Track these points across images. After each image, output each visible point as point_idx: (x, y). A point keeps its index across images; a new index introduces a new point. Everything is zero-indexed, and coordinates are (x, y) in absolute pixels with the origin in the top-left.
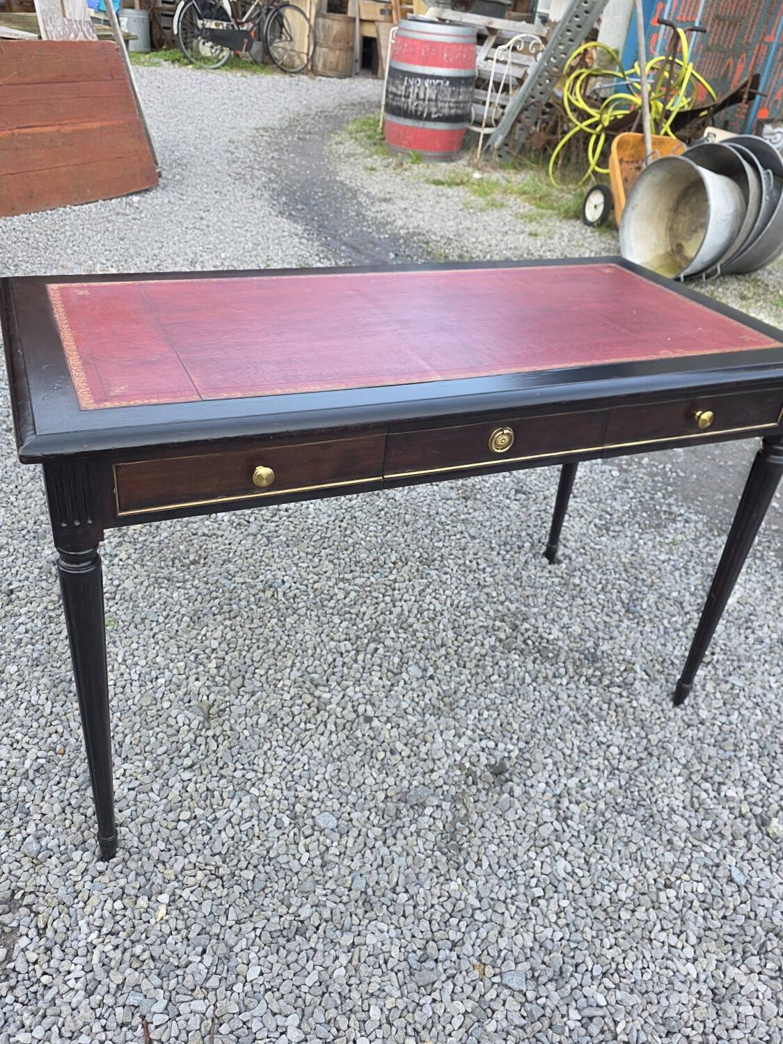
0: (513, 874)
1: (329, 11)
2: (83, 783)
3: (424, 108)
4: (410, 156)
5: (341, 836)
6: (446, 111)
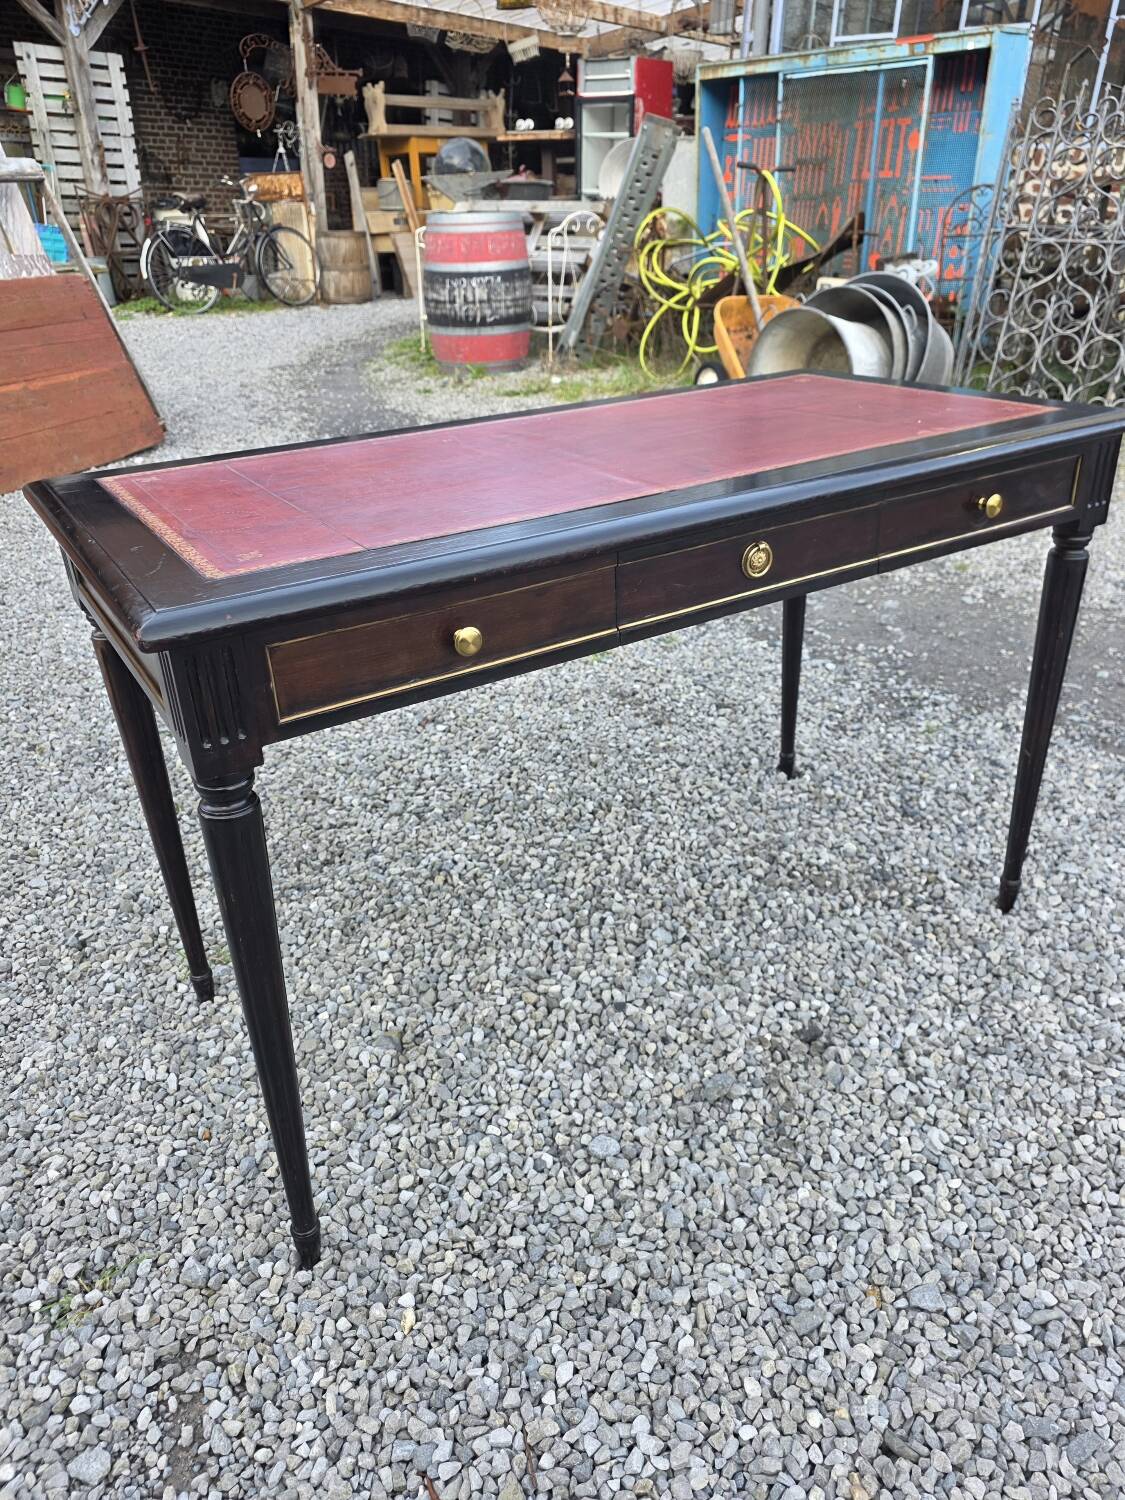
0: (877, 1161)
1: (331, 229)
2: (249, 1170)
3: (477, 312)
4: (469, 371)
5: (630, 1162)
6: (503, 312)
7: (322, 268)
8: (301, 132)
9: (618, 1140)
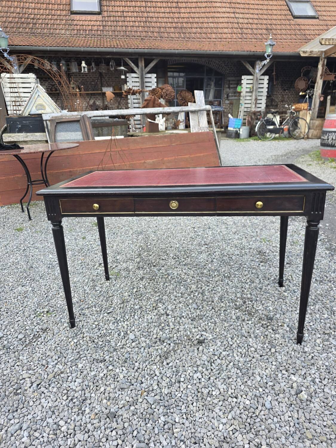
1: (318, 117)
3: (335, 142)
5: (133, 342)
7: (309, 129)
8: (315, 91)
9: (135, 338)
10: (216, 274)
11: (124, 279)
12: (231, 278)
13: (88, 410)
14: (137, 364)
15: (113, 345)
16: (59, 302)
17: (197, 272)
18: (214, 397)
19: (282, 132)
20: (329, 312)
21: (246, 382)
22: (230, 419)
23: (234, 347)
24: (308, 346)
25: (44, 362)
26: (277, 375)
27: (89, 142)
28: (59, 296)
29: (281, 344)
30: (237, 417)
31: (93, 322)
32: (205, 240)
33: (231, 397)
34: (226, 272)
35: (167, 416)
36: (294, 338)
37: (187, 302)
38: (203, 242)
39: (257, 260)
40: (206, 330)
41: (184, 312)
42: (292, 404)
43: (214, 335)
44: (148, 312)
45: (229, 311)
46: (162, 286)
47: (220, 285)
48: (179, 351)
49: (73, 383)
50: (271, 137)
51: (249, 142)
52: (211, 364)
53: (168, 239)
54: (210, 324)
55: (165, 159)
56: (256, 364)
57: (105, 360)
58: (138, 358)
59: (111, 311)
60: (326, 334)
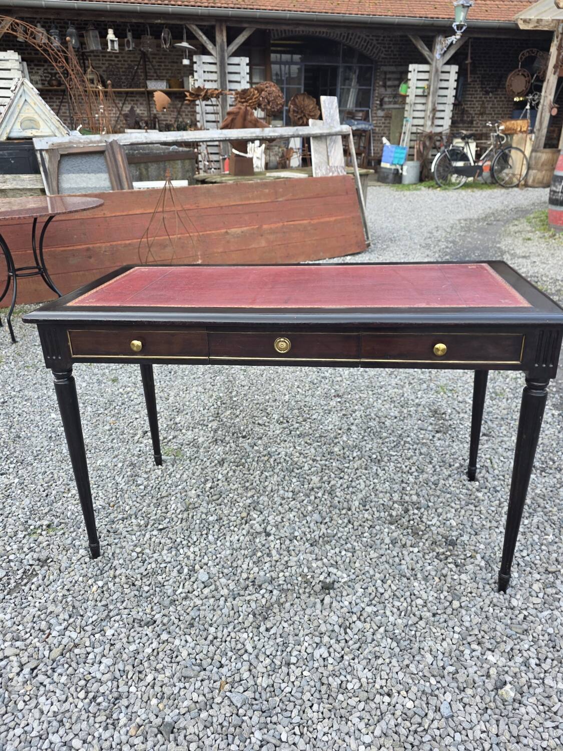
1: (545, 147)
7: (529, 168)
8: (542, 98)
9: (209, 578)
10: (355, 454)
11: (188, 461)
12: (383, 463)
13: (123, 720)
14: (212, 630)
15: (170, 592)
16: (69, 508)
17: (321, 450)
18: (350, 695)
19: (480, 174)
20: (556, 530)
21: (408, 666)
22: (378, 735)
23: (387, 597)
24: (518, 596)
25: (43, 625)
26: (462, 652)
27: (124, 193)
28: (70, 495)
29: (471, 593)
30: (390, 732)
31: (131, 548)
32: (337, 387)
33: (381, 694)
34: (373, 451)
35: (265, 730)
36: (493, 581)
37: (302, 509)
38: (333, 391)
39: (430, 428)
40: (336, 565)
41: (297, 528)
42: (487, 708)
43: (351, 573)
44: (232, 528)
45: (378, 528)
46: (257, 477)
47: (363, 477)
48: (287, 605)
49: (96, 665)
50: (459, 184)
51: (418, 192)
52: (345, 629)
53: (270, 385)
54: (343, 553)
55: (265, 227)
56: (425, 631)
57: (155, 622)
58: (215, 619)
59: (165, 525)
60: (550, 572)
